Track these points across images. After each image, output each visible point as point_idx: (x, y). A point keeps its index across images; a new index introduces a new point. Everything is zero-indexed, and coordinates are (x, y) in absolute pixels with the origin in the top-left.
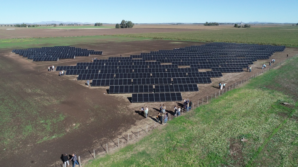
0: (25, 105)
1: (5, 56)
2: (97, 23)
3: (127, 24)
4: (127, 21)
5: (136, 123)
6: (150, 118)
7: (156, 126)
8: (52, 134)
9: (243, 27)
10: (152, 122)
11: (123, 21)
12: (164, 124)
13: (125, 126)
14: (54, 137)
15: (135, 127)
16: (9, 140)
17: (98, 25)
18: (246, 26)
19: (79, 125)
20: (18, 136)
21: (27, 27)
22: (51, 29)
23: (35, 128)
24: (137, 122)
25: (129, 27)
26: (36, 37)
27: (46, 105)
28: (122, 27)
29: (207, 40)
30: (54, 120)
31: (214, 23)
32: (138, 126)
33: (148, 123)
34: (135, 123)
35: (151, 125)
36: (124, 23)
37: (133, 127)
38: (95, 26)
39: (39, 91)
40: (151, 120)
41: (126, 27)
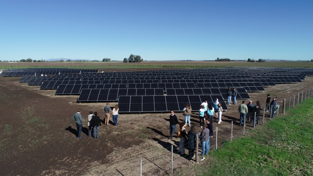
2: (105, 59)
3: (135, 58)
4: (135, 56)
5: (112, 156)
6: (155, 143)
7: (176, 166)
9: (256, 62)
10: (160, 154)
11: (132, 56)
12: (201, 159)
13: (68, 165)
15: (103, 167)
17: (106, 61)
18: (260, 61)
21: (33, 62)
24: (114, 153)
25: (137, 61)
26: (33, 65)
28: (130, 62)
31: (225, 59)
32: (113, 167)
33: (149, 155)
34: (109, 157)
35: (157, 162)
36: (132, 57)
37: (94, 170)
38: (103, 61)
40: (157, 148)
41: (134, 62)
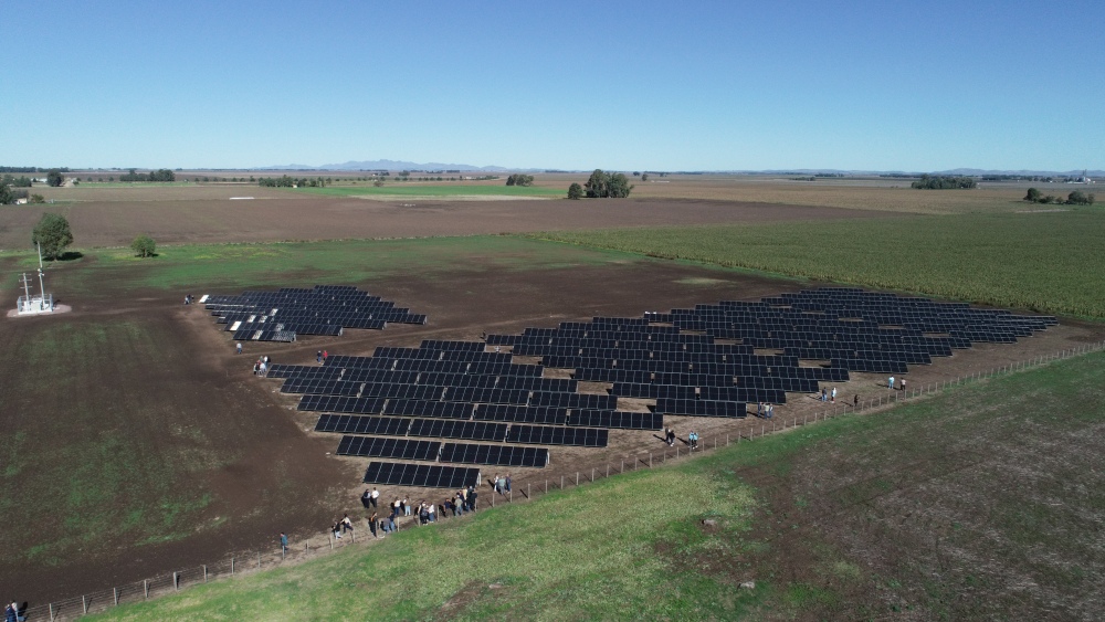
0: (154, 466)
1: (177, 316)
3: (608, 184)
8: (168, 531)
9: (1060, 202)
14: (167, 538)
16: (93, 534)
17: (518, 184)
18: (1075, 200)
19: (224, 520)
20: (110, 530)
21: (295, 186)
22: (358, 200)
23: (146, 517)
25: (615, 195)
27: (193, 469)
28: (591, 195)
29: (815, 275)
30: (188, 506)
36: (598, 180)
38: (508, 184)
39: (196, 434)
41: (606, 195)
